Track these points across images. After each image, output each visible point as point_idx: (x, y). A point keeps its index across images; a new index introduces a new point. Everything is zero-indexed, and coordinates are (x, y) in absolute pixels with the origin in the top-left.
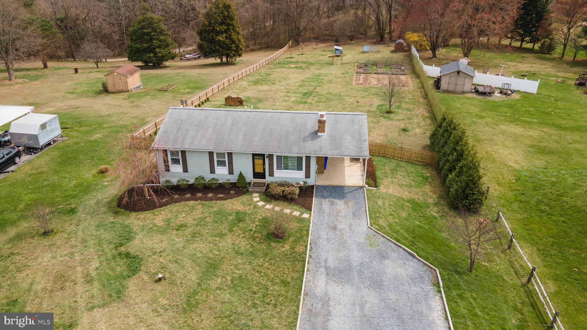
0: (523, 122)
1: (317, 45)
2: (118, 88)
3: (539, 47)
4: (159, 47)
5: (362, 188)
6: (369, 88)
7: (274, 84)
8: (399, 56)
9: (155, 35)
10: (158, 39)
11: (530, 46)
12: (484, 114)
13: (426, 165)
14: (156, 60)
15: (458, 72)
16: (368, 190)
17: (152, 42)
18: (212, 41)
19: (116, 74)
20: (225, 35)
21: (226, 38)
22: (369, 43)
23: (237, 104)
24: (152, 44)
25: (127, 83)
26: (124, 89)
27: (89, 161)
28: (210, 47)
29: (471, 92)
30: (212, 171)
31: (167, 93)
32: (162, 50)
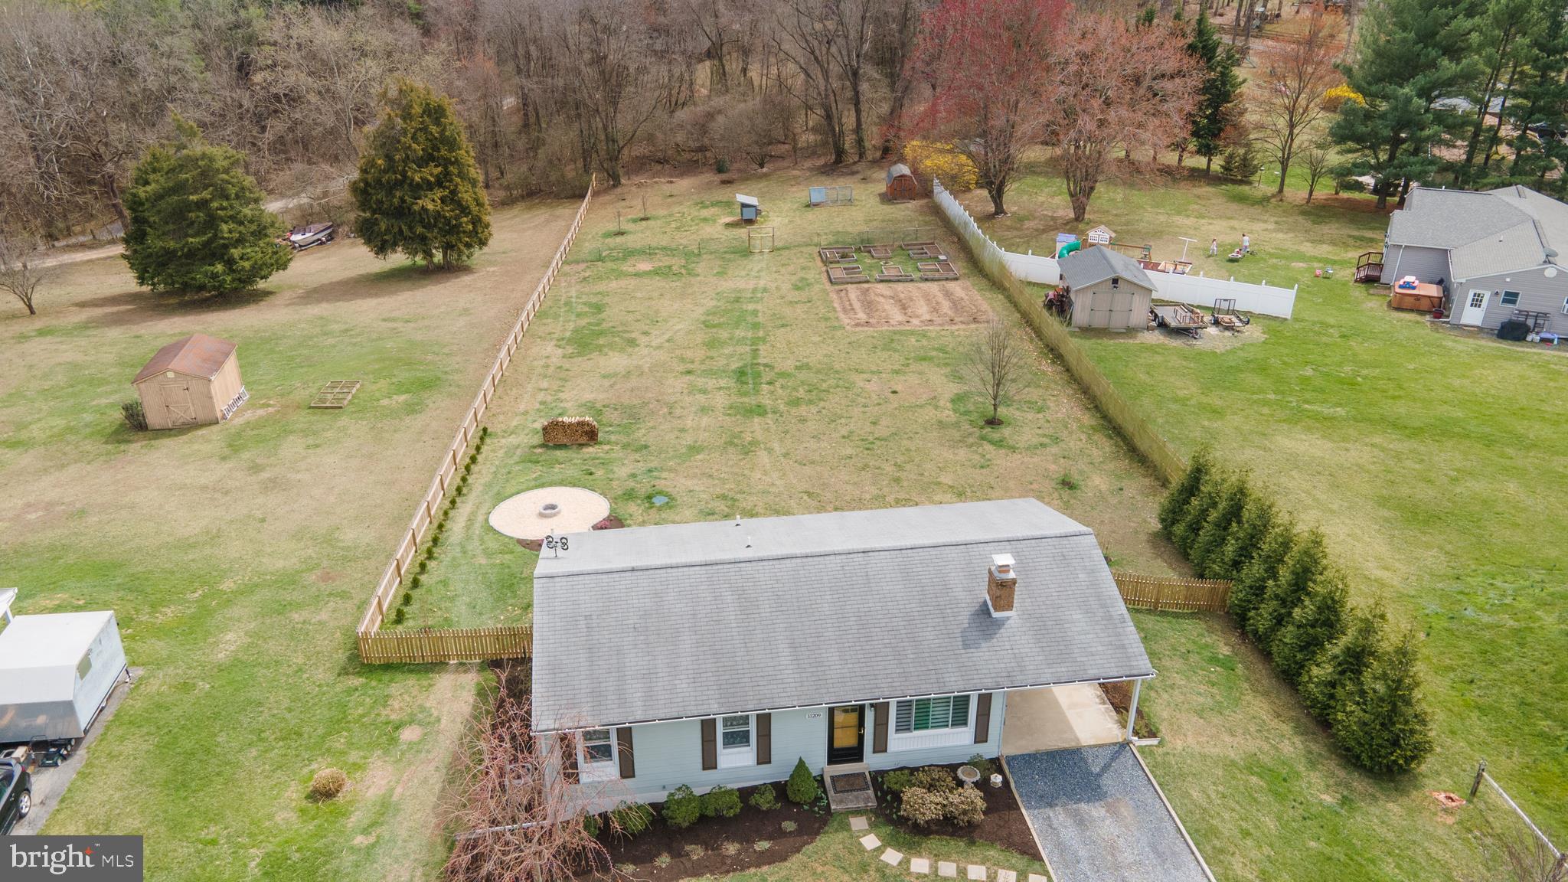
0: (1318, 418)
1: (671, 182)
2: (180, 415)
3: (1222, 167)
4: (240, 241)
5: (1125, 745)
6: (896, 337)
7: (632, 342)
8: (907, 211)
9: (223, 208)
10: (233, 218)
11: (1201, 162)
12: (1215, 400)
13: (1199, 613)
14: (234, 280)
15: (1115, 281)
16: (1141, 749)
17: (217, 229)
18: (401, 212)
19: (170, 375)
20: (438, 193)
21: (443, 200)
22: (810, 169)
23: (581, 441)
24: (215, 235)
25: (211, 398)
26: (201, 416)
27: (254, 752)
28: (396, 230)
29: (1148, 329)
30: (709, 762)
31: (344, 420)
32: (249, 250)
